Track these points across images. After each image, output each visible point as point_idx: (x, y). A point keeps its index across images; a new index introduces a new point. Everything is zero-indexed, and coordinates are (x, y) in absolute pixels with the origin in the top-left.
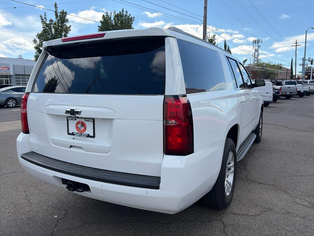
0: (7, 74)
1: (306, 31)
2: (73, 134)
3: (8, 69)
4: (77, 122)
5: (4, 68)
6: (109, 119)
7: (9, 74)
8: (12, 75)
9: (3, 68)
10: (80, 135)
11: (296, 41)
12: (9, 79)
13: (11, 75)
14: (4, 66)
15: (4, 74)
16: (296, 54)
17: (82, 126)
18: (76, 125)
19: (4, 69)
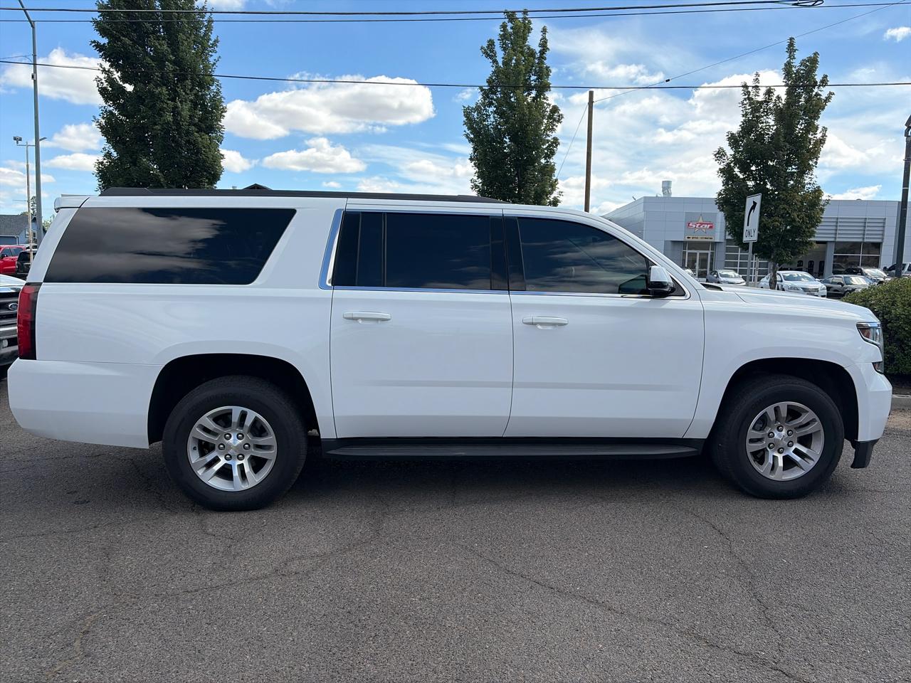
0: (707, 240)
3: (711, 227)
5: (702, 224)
7: (711, 240)
8: (718, 241)
9: (698, 225)
12: (709, 252)
13: (716, 243)
14: (701, 221)
15: (699, 240)
19: (701, 227)
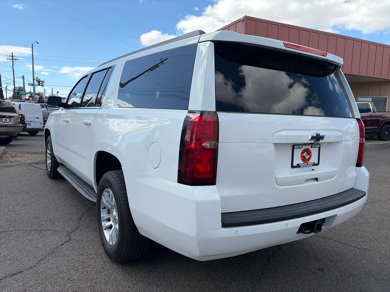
1: (32, 45)
2: (298, 166)
4: (303, 151)
6: (332, 142)
10: (306, 165)
11: (12, 53)
16: (13, 69)
17: (307, 154)
18: (301, 154)
